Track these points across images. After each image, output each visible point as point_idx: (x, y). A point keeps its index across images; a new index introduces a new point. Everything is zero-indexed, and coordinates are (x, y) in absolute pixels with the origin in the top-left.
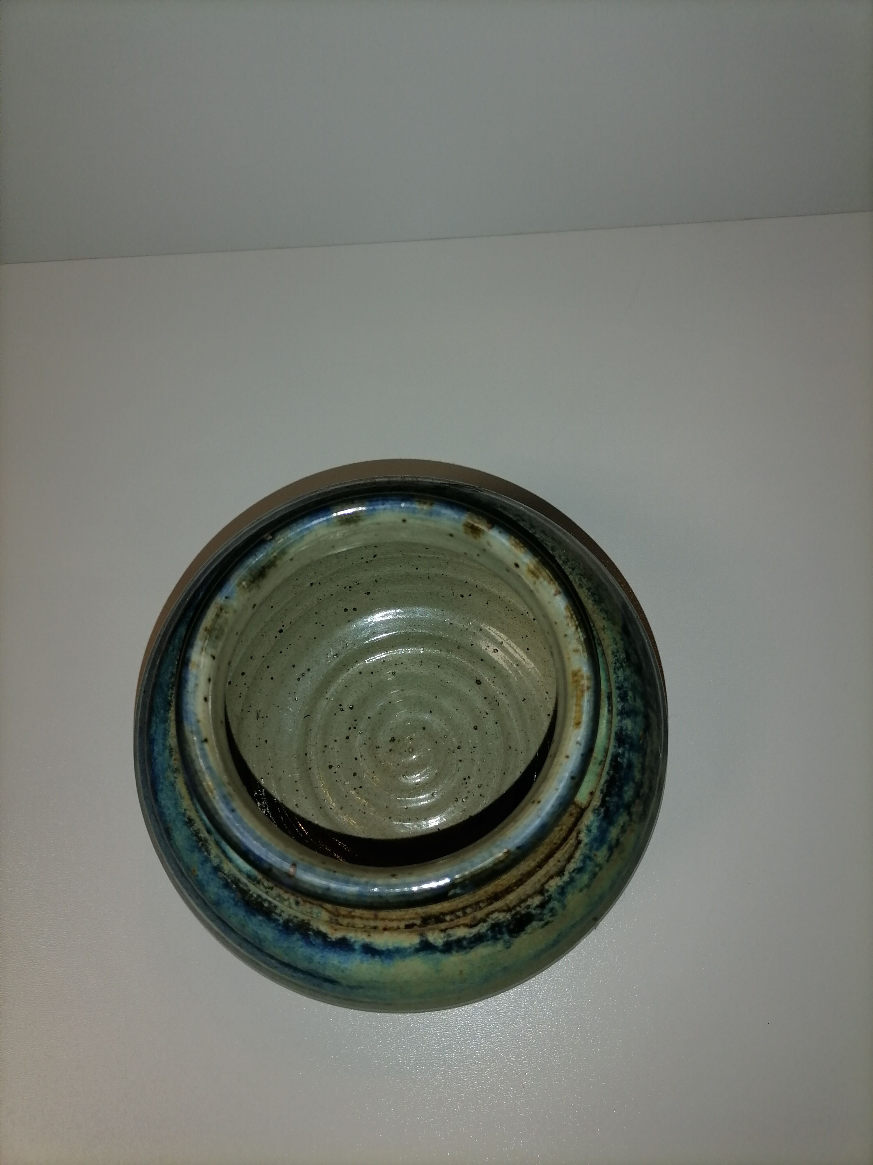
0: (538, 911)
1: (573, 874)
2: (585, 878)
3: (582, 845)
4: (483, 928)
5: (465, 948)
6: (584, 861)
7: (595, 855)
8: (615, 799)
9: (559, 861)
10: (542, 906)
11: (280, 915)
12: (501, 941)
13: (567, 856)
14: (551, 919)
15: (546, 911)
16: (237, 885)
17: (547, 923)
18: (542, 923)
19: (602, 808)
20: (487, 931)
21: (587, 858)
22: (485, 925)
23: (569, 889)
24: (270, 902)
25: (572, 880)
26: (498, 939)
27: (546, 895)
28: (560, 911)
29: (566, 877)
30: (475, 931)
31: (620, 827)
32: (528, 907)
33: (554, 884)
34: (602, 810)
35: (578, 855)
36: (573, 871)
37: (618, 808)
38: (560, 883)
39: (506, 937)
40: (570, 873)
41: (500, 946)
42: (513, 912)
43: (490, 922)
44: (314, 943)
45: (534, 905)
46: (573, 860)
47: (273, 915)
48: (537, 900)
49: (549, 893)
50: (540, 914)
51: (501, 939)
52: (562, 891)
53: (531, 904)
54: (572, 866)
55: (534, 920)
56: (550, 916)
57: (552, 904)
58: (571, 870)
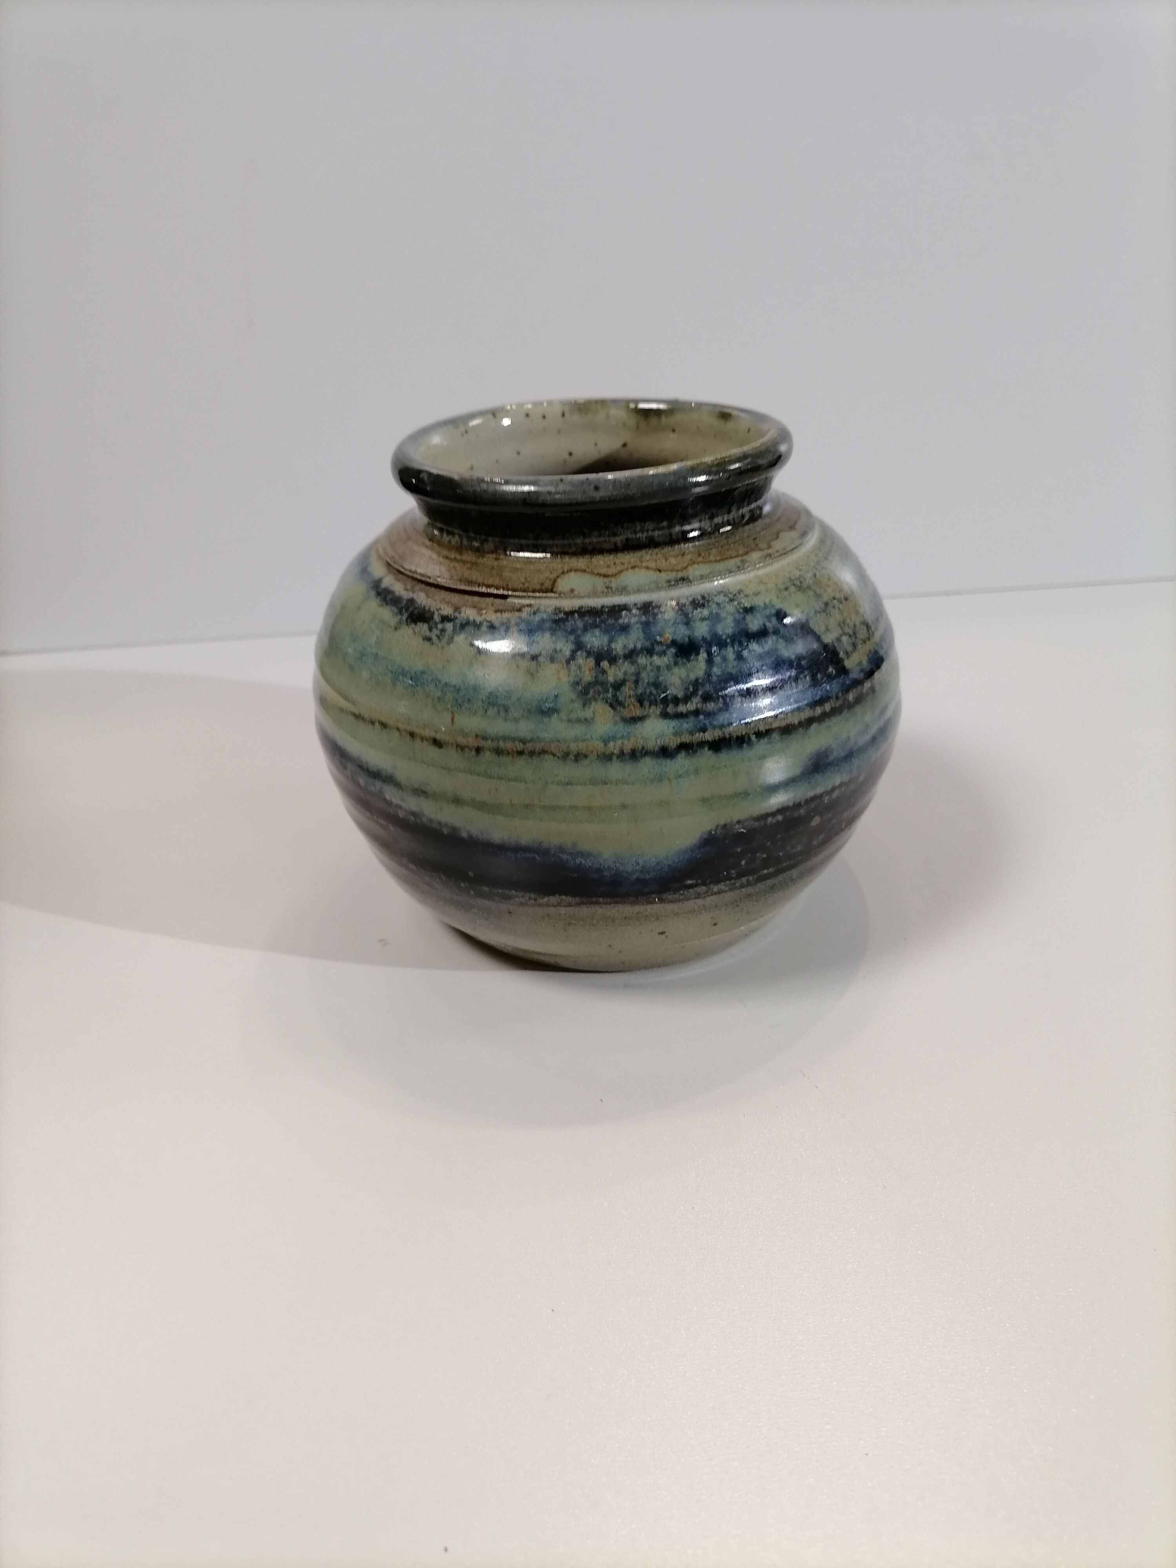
0: (438, 619)
1: (485, 624)
3: (517, 614)
4: (407, 595)
5: (385, 600)
6: (503, 625)
7: (513, 634)
8: (580, 624)
9: (493, 605)
10: (445, 619)
12: (399, 617)
13: (501, 608)
15: (440, 626)
17: (429, 639)
18: (428, 633)
19: (564, 614)
20: (406, 599)
22: (411, 594)
23: (469, 629)
25: (479, 626)
26: (400, 612)
27: (456, 614)
28: (445, 640)
29: (479, 619)
30: (403, 593)
32: (439, 609)
33: (468, 613)
34: (562, 616)
35: (506, 615)
36: (488, 621)
37: (573, 632)
38: (471, 618)
39: (405, 616)
40: (485, 619)
41: (395, 620)
42: (430, 602)
43: (415, 595)
45: (442, 612)
46: (498, 614)
48: (448, 611)
49: (458, 616)
50: (436, 624)
52: (465, 625)
53: (443, 609)
54: (493, 617)
55: (428, 624)
56: (436, 635)
57: (449, 626)
58: (488, 619)
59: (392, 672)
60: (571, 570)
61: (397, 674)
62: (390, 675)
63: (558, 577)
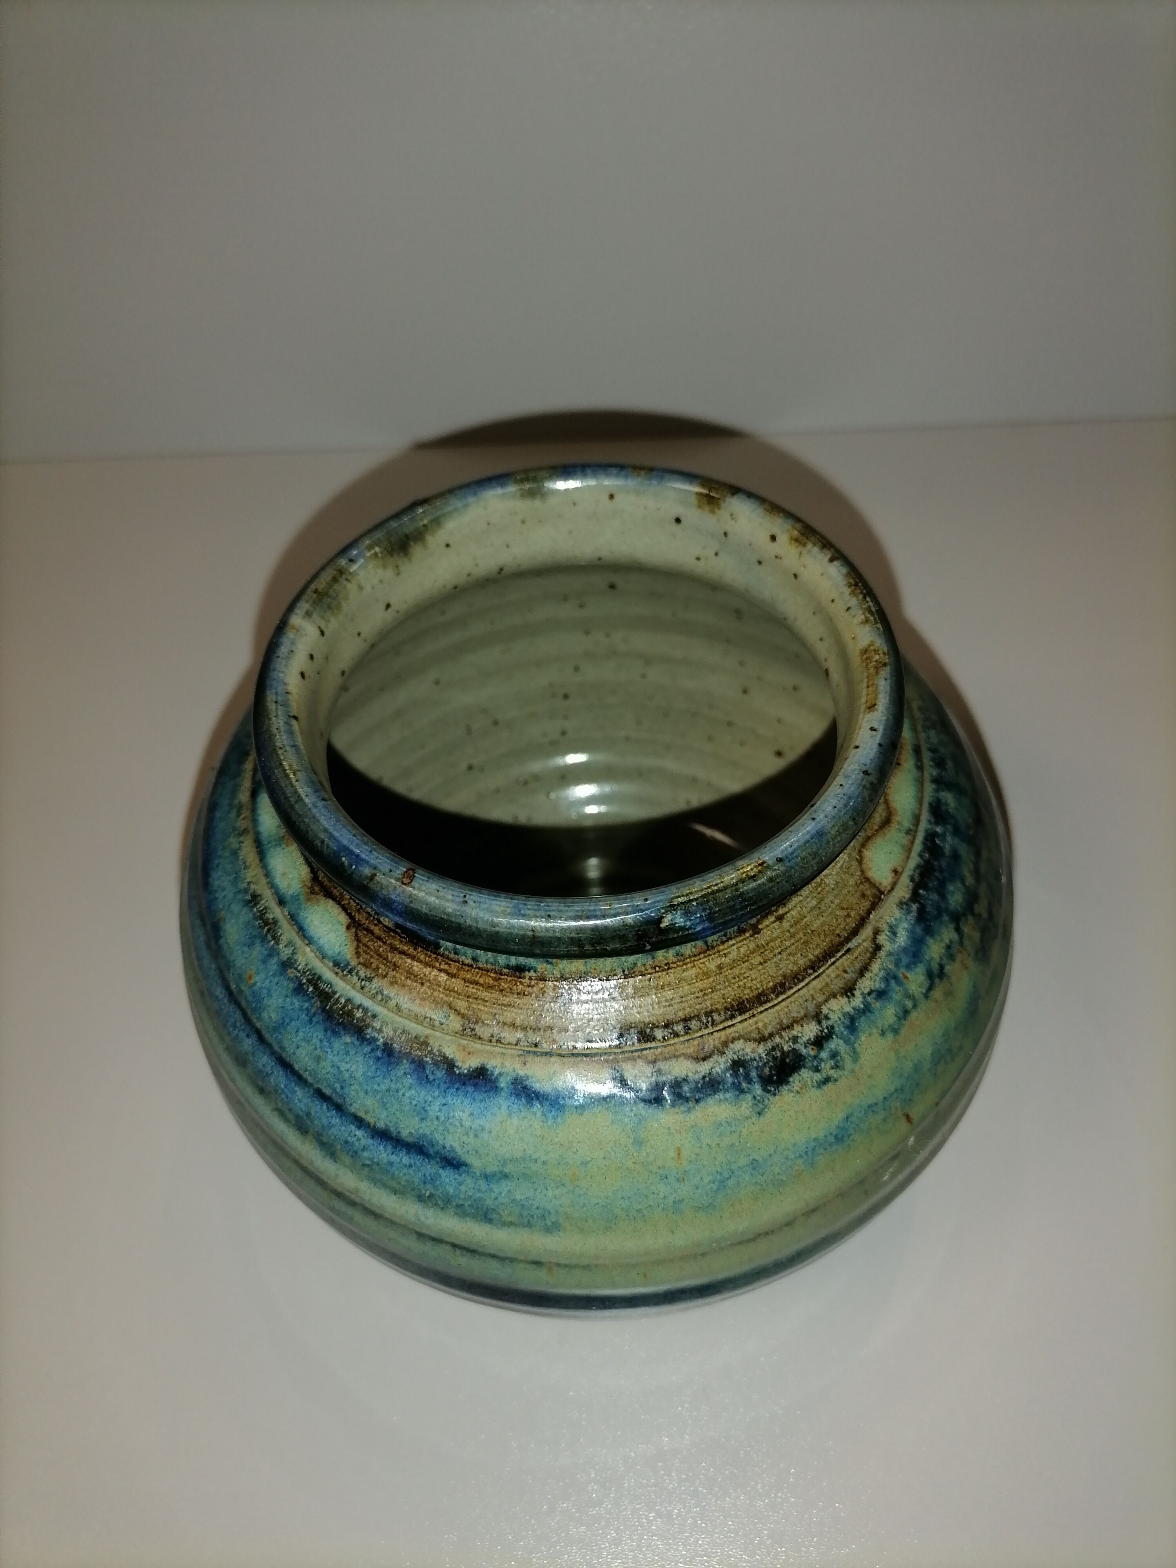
0: (811, 1051)
1: (869, 999)
2: (888, 1013)
3: (882, 953)
4: (719, 1065)
5: (687, 1100)
6: (886, 980)
7: (906, 977)
8: (935, 897)
9: (845, 972)
10: (819, 1042)
11: (380, 1031)
12: (749, 1097)
13: (858, 966)
14: (832, 1073)
15: (824, 1055)
16: (316, 987)
17: (827, 1080)
18: (818, 1077)
19: (914, 903)
20: (724, 1072)
21: (890, 977)
22: (722, 1060)
23: (862, 1023)
24: (366, 1010)
25: (866, 1009)
26: (742, 1091)
27: (824, 1023)
28: (848, 1063)
29: (858, 1001)
30: (704, 1068)
31: (943, 945)
32: (795, 1039)
33: (837, 1008)
34: (915, 907)
35: (876, 967)
36: (869, 994)
37: (939, 912)
38: (848, 1009)
39: (757, 1089)
40: (863, 995)
41: (746, 1105)
42: (770, 1044)
43: (730, 1055)
44: (431, 1078)
45: (805, 1039)
46: (868, 975)
47: (369, 1031)
48: (810, 1030)
49: (830, 1023)
50: (815, 1057)
51: (749, 1091)
52: (852, 1023)
53: (800, 1035)
54: (866, 984)
55: (805, 1067)
56: (832, 1068)
57: (834, 1044)
58: (866, 991)
59: (801, 1156)
60: (860, 852)
61: (810, 1153)
62: (799, 1161)
63: (862, 871)
